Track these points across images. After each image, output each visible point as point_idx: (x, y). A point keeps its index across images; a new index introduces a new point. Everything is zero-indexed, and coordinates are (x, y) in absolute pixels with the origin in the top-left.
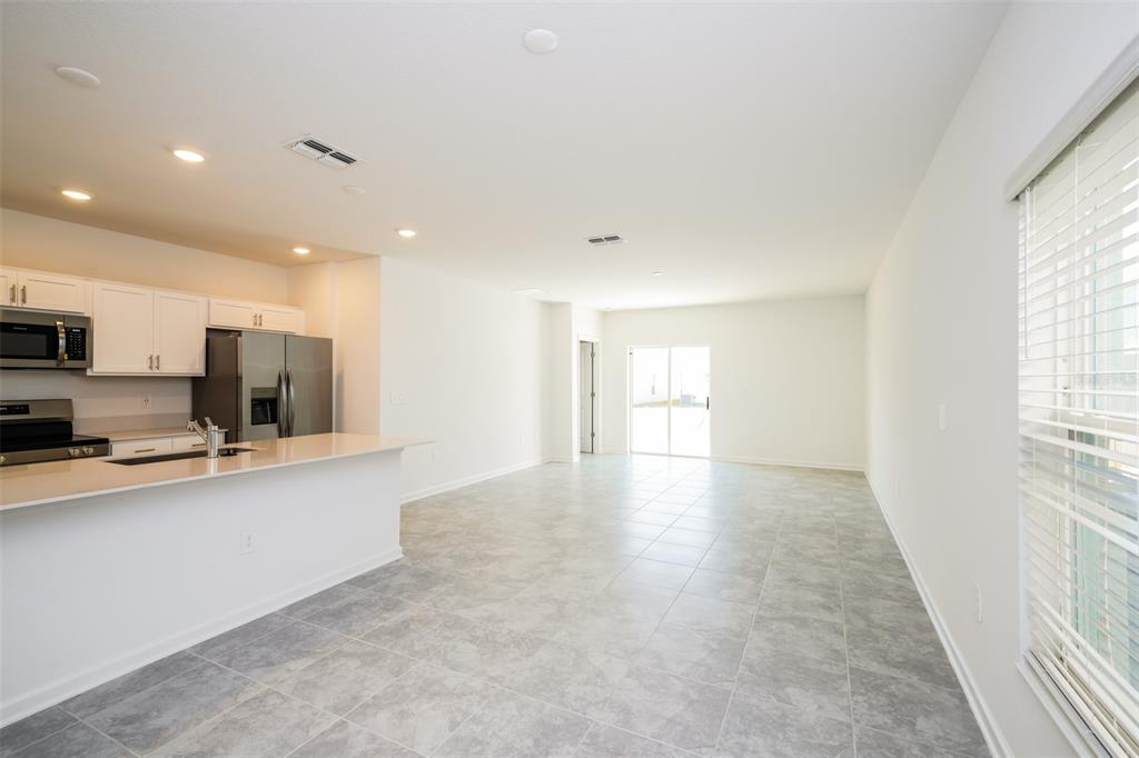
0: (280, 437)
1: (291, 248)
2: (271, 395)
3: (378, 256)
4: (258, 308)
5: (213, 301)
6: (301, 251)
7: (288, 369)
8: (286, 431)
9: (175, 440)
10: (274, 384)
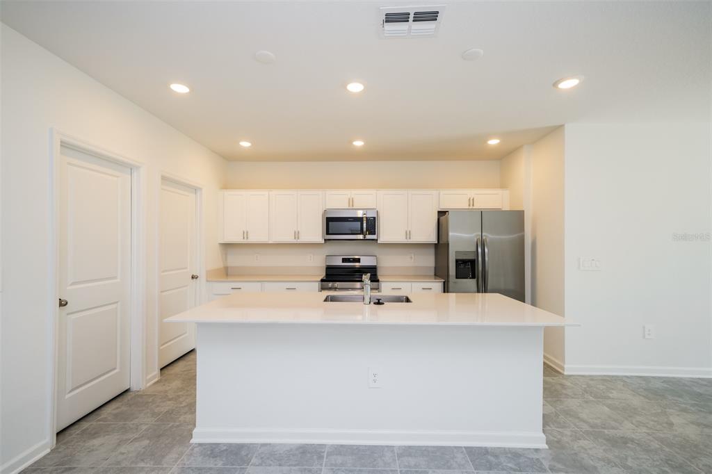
0: (478, 292)
1: (485, 141)
2: (471, 257)
3: (562, 126)
4: (471, 193)
5: (442, 192)
6: (493, 142)
7: (484, 238)
8: (483, 288)
9: (414, 284)
10: (474, 249)
